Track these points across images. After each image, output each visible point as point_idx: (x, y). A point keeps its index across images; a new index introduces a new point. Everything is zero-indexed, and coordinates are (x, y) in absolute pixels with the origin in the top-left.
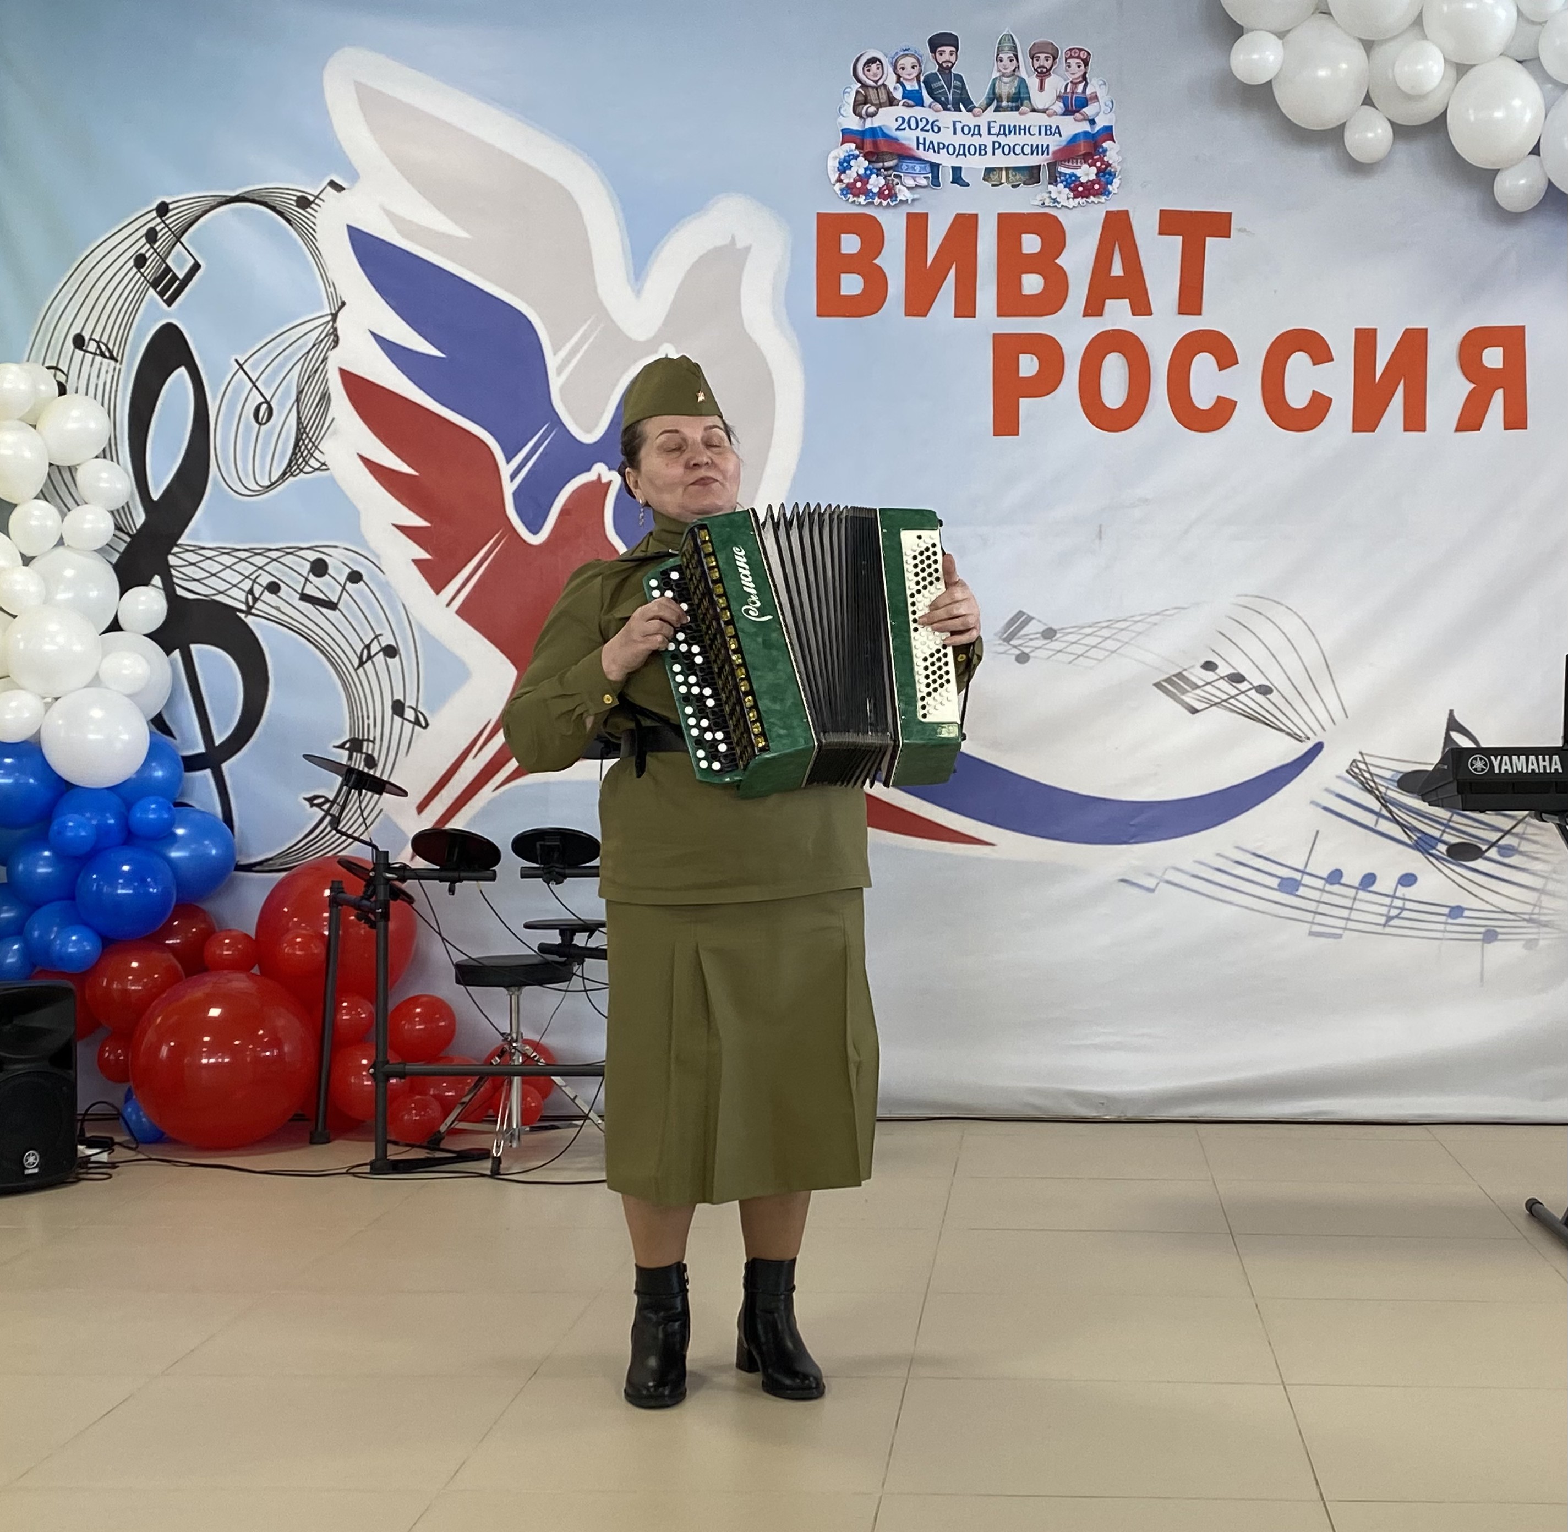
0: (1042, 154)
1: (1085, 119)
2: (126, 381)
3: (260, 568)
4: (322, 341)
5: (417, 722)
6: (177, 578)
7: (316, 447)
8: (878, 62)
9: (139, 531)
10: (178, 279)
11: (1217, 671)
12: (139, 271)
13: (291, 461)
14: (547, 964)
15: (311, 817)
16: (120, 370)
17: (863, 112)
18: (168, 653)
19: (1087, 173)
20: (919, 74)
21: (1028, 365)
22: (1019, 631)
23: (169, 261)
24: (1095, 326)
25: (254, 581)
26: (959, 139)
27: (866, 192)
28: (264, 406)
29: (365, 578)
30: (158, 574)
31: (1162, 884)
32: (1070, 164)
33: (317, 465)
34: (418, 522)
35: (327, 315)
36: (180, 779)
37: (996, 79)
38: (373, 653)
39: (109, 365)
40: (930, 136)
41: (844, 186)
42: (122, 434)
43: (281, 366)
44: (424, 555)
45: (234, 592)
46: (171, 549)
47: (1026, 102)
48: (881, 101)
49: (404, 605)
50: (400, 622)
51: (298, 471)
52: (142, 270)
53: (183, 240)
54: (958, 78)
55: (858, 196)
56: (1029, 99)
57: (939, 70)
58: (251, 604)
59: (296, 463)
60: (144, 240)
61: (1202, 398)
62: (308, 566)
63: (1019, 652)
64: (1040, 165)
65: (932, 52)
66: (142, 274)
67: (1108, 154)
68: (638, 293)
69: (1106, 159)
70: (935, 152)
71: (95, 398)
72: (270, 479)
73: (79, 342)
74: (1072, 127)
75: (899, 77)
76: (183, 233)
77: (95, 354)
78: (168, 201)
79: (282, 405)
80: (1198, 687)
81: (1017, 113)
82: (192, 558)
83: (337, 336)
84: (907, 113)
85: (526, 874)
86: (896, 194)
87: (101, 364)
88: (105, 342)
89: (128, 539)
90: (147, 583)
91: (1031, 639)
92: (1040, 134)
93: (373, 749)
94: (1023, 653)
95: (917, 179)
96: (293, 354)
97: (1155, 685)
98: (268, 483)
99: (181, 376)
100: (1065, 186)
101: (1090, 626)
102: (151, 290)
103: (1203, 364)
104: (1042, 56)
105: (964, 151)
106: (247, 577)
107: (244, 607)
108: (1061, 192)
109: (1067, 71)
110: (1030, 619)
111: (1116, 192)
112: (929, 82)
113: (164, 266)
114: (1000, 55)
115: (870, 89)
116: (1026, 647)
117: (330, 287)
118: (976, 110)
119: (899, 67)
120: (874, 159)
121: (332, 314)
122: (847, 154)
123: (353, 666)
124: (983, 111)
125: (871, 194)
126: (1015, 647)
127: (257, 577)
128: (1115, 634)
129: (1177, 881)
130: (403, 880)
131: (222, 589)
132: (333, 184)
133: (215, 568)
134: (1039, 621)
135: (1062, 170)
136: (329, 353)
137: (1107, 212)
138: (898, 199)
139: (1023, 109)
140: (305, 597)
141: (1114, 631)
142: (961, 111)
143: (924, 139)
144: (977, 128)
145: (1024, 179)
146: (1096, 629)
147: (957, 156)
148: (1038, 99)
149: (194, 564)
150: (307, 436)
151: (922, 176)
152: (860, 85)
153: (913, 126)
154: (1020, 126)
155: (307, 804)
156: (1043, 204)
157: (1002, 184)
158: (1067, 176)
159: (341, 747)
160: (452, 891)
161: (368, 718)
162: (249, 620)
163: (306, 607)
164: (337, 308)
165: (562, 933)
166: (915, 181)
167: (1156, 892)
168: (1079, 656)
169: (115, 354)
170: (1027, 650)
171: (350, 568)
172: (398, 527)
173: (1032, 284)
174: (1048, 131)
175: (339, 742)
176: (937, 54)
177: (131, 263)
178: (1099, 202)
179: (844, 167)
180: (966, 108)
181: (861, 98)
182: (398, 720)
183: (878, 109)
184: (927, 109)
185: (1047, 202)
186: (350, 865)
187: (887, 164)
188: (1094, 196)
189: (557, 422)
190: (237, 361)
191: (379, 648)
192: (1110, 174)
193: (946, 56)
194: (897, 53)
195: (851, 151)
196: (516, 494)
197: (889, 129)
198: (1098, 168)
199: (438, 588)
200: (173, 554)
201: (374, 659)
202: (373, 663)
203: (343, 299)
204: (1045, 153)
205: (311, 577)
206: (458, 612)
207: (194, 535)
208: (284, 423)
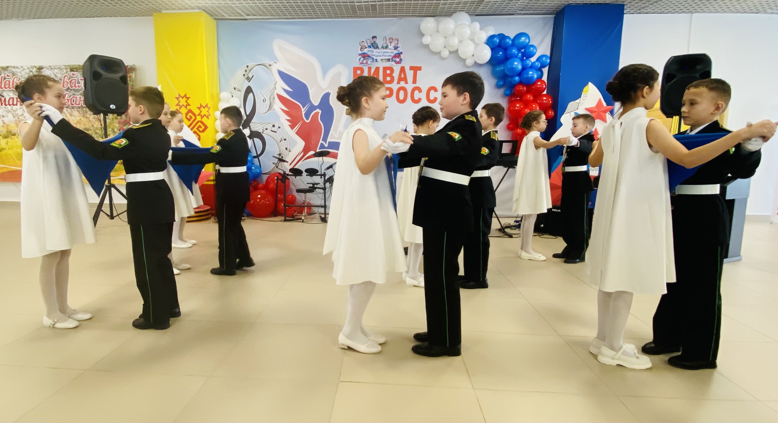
1: (398, 51)
2: (242, 95)
4: (273, 88)
5: (289, 151)
6: (251, 128)
7: (273, 106)
8: (363, 42)
10: (250, 78)
12: (244, 77)
13: (269, 108)
14: (310, 189)
15: (273, 166)
16: (241, 93)
17: (362, 50)
19: (398, 60)
20: (370, 43)
23: (249, 75)
24: (399, 86)
28: (264, 100)
29: (281, 127)
30: (248, 127)
33: (273, 109)
34: (289, 118)
35: (274, 84)
36: (253, 160)
37: (383, 43)
40: (372, 53)
42: (242, 104)
43: (267, 93)
44: (290, 124)
45: (260, 130)
47: (388, 48)
48: (365, 48)
49: (287, 132)
50: (286, 135)
51: (270, 110)
54: (377, 43)
55: (361, 64)
57: (374, 42)
58: (263, 131)
60: (244, 71)
61: (416, 98)
68: (324, 80)
69: (401, 57)
70: (373, 56)
71: (238, 97)
73: (235, 89)
75: (367, 44)
76: (251, 70)
77: (237, 91)
78: (248, 65)
79: (267, 99)
81: (386, 49)
82: (254, 124)
84: (369, 50)
85: (307, 175)
86: (367, 63)
88: (239, 88)
92: (390, 53)
93: (282, 155)
96: (269, 91)
98: (265, 112)
99: (251, 94)
102: (246, 80)
103: (416, 92)
104: (391, 40)
106: (262, 127)
108: (393, 63)
109: (395, 42)
111: (403, 63)
112: (372, 44)
114: (384, 40)
115: (363, 46)
117: (275, 79)
118: (380, 49)
119: (367, 42)
120: (364, 58)
123: (279, 142)
127: (264, 127)
130: (288, 176)
131: (258, 129)
132: (275, 62)
133: (257, 126)
135: (394, 59)
136: (275, 91)
137: (401, 66)
140: (271, 131)
144: (380, 52)
145: (387, 61)
147: (376, 57)
148: (390, 47)
150: (271, 104)
152: (361, 45)
153: (370, 52)
154: (387, 52)
155: (272, 164)
157: (384, 62)
159: (278, 155)
160: (295, 178)
161: (282, 150)
162: (263, 134)
163: (272, 132)
164: (276, 83)
165: (313, 185)
169: (241, 91)
171: (278, 126)
173: (388, 79)
174: (392, 52)
176: (373, 39)
177: (243, 75)
179: (360, 60)
180: (378, 48)
182: (286, 150)
184: (372, 49)
185: (391, 65)
186: (279, 173)
187: (366, 58)
188: (399, 63)
189: (311, 102)
190: (260, 92)
191: (283, 139)
192: (402, 60)
193: (375, 40)
194: (367, 39)
195: (361, 57)
196: (305, 114)
197: (366, 52)
198: (400, 59)
199: (292, 129)
200: (251, 124)
201: (282, 141)
204: (391, 56)
205: (273, 127)
206: (296, 133)
207: (253, 121)
208: (268, 102)
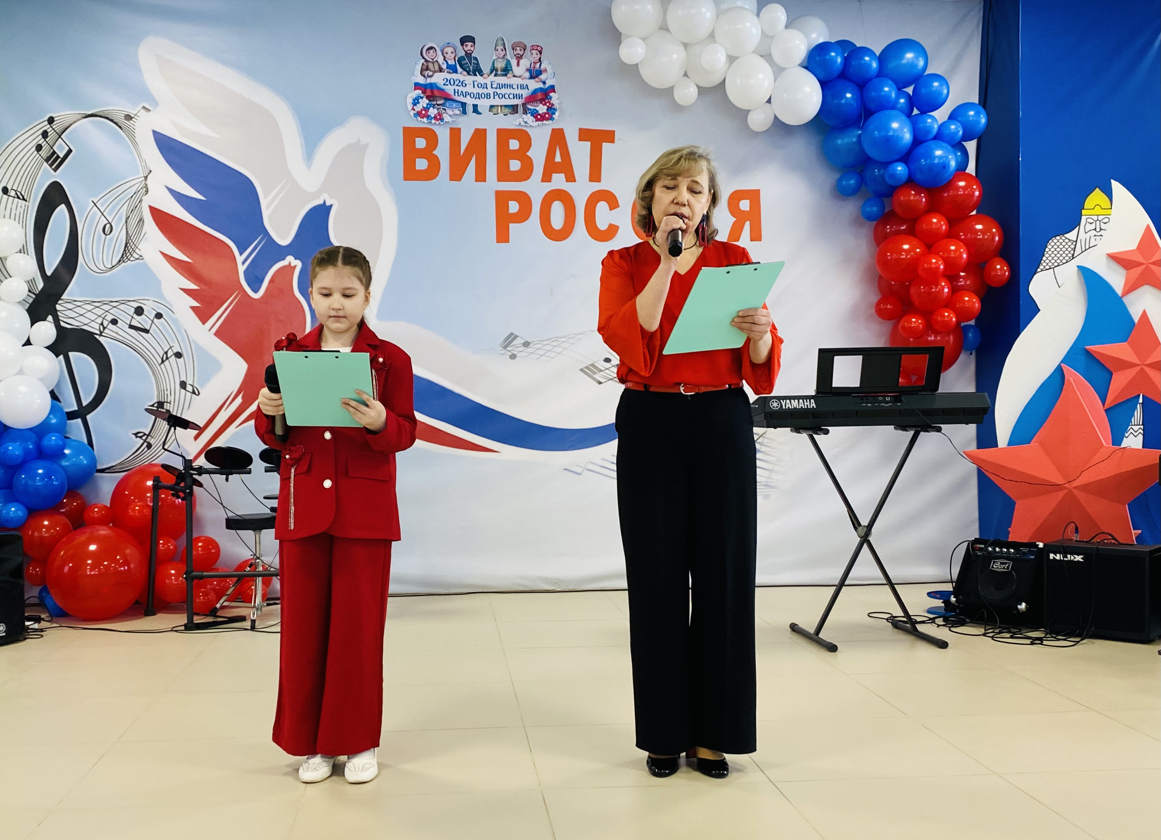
0: (519, 98)
1: (540, 81)
2: (32, 212)
3: (107, 311)
4: (139, 191)
5: (193, 392)
6: (61, 316)
7: (137, 247)
8: (434, 49)
9: (40, 292)
10: (60, 157)
11: (611, 363)
12: (38, 153)
13: (123, 255)
15: (136, 443)
16: (28, 206)
17: (426, 75)
18: (57, 356)
19: (542, 109)
20: (455, 57)
21: (514, 207)
22: (511, 343)
23: (55, 148)
24: (548, 187)
25: (104, 318)
26: (476, 90)
27: (429, 117)
28: (108, 226)
29: (164, 316)
30: (51, 315)
31: (585, 471)
32: (533, 104)
33: (137, 257)
34: (192, 286)
35: (141, 177)
36: (66, 423)
37: (494, 60)
38: (169, 355)
39: (22, 203)
40: (461, 89)
41: (415, 112)
42: (30, 241)
43: (117, 204)
44: (196, 304)
45: (93, 324)
46: (58, 301)
47: (510, 72)
48: (436, 69)
49: (186, 331)
50: (183, 340)
51: (127, 260)
52: (40, 153)
53: (62, 137)
54: (476, 59)
55: (423, 118)
56: (512, 70)
57: (465, 55)
58: (102, 330)
59: (126, 256)
60: (41, 137)
61: (602, 225)
62: (133, 310)
63: (511, 354)
64: (518, 105)
65: (461, 45)
66: (40, 155)
67: (552, 99)
68: (309, 166)
69: (551, 102)
70: (464, 97)
71: (15, 220)
72: (112, 264)
73: (5, 191)
74: (534, 85)
75: (445, 57)
76: (63, 133)
77: (14, 197)
78: (54, 116)
79: (117, 225)
80: (602, 371)
81: (505, 78)
82: (69, 306)
83: (147, 188)
84: (449, 76)
85: (267, 470)
86: (443, 118)
87: (18, 202)
88: (20, 191)
89: (34, 296)
90: (45, 320)
91: (517, 347)
92: (518, 89)
93: (170, 407)
94: (514, 354)
95: (454, 111)
96: (124, 198)
97: (580, 370)
98: (111, 266)
99: (62, 210)
100: (531, 115)
101: (547, 340)
102: (45, 163)
103: (602, 207)
104: (518, 49)
105: (479, 96)
106: (100, 316)
107: (98, 332)
108: (529, 118)
109: (531, 56)
110: (516, 337)
111: (557, 118)
112: (460, 60)
113: (52, 150)
114: (497, 48)
115: (429, 63)
116: (515, 351)
117: (143, 162)
118: (485, 76)
119: (445, 51)
120: (432, 99)
121: (144, 177)
122: (417, 96)
123: (158, 363)
124: (489, 76)
125: (430, 118)
126: (509, 351)
127: (105, 316)
128: (560, 344)
129: (592, 469)
130: (198, 474)
131: (86, 323)
132: (145, 108)
133: (82, 311)
134: (521, 338)
135: (529, 107)
136: (144, 198)
137: (553, 129)
138: (444, 121)
139: (509, 75)
140: (131, 327)
141: (560, 343)
142: (477, 76)
143: (458, 90)
144: (485, 85)
145: (510, 111)
146: (550, 342)
147: (475, 99)
148: (517, 70)
149: (70, 309)
150: (132, 241)
151: (457, 109)
152: (424, 60)
153: (452, 83)
154: (507, 84)
155: (134, 435)
156: (520, 124)
157: (498, 113)
158: (532, 110)
159: (152, 406)
160: (227, 480)
161: (167, 390)
162: (101, 339)
163: (132, 332)
164: (147, 174)
166: (453, 112)
167: (582, 474)
168: (542, 355)
169: (25, 197)
170: (515, 353)
171: (156, 311)
172: (181, 289)
173: (515, 165)
174: (522, 87)
175: (151, 404)
176: (464, 46)
177: (34, 149)
178: (549, 124)
179: (416, 102)
180: (479, 74)
181: (425, 67)
182: (183, 391)
183: (434, 74)
184: (460, 75)
185: (523, 123)
187: (439, 102)
188: (546, 120)
189: (267, 234)
190: (93, 202)
191: (172, 353)
192: (554, 109)
193: (469, 48)
194: (443, 45)
195: (419, 94)
196: (246, 272)
197: (439, 84)
198: (548, 108)
199: (204, 321)
200: (59, 304)
201: (170, 359)
202: (169, 361)
203: (150, 169)
204: (521, 98)
205: (135, 316)
206: (217, 334)
207: (68, 295)
208: (119, 235)
